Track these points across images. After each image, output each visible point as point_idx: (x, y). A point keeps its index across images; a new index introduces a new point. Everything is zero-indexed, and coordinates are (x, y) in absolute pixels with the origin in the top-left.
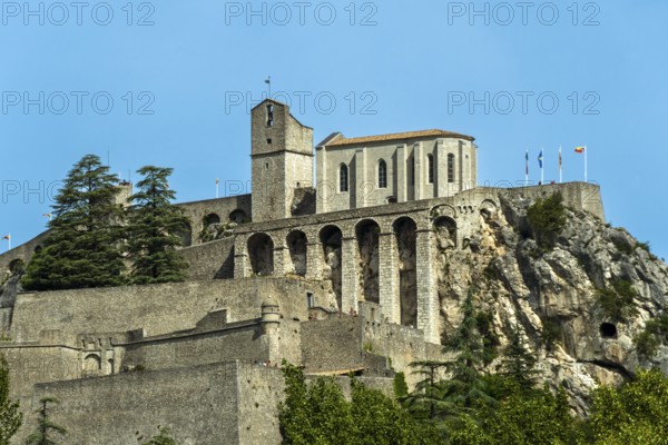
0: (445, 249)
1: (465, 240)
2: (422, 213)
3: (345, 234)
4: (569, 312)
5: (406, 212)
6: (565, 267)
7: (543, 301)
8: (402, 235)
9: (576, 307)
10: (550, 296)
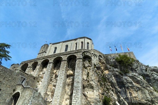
0: (87, 67)
1: (95, 65)
2: (79, 53)
3: (50, 61)
4: (146, 102)
5: (73, 53)
6: (139, 79)
7: (129, 95)
8: (70, 63)
9: (150, 99)
10: (132, 92)
